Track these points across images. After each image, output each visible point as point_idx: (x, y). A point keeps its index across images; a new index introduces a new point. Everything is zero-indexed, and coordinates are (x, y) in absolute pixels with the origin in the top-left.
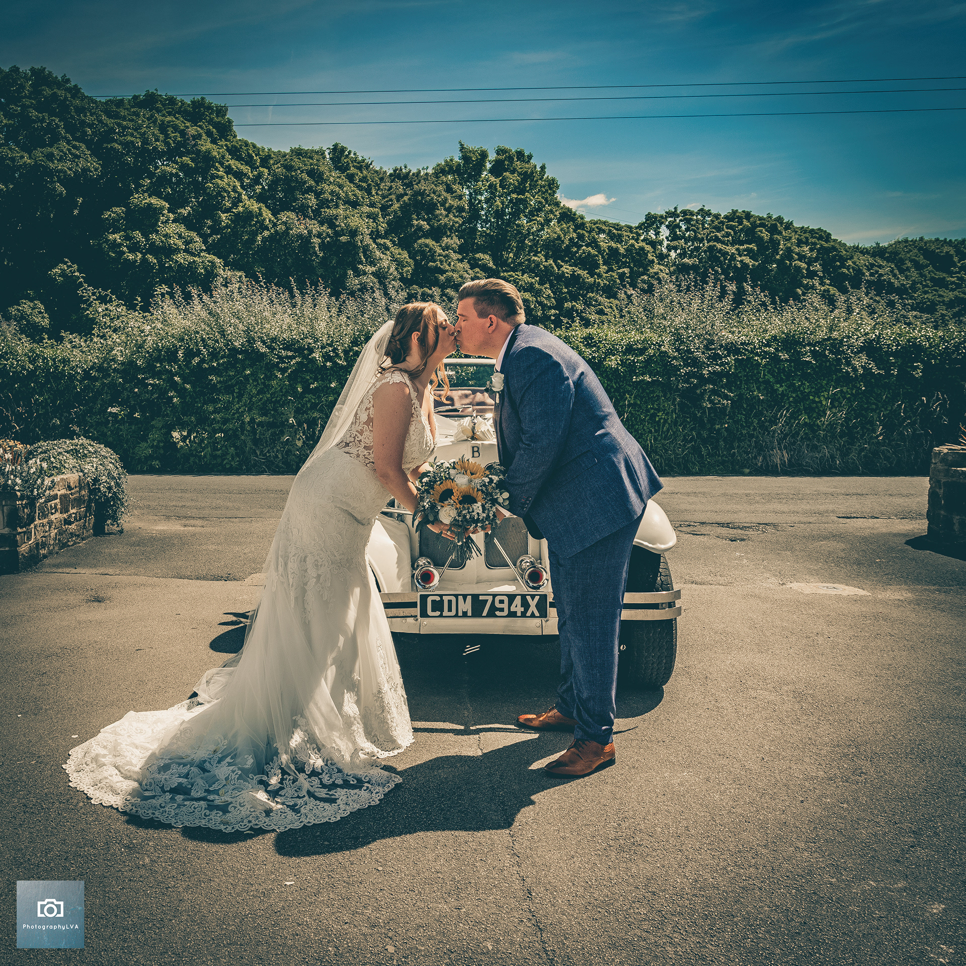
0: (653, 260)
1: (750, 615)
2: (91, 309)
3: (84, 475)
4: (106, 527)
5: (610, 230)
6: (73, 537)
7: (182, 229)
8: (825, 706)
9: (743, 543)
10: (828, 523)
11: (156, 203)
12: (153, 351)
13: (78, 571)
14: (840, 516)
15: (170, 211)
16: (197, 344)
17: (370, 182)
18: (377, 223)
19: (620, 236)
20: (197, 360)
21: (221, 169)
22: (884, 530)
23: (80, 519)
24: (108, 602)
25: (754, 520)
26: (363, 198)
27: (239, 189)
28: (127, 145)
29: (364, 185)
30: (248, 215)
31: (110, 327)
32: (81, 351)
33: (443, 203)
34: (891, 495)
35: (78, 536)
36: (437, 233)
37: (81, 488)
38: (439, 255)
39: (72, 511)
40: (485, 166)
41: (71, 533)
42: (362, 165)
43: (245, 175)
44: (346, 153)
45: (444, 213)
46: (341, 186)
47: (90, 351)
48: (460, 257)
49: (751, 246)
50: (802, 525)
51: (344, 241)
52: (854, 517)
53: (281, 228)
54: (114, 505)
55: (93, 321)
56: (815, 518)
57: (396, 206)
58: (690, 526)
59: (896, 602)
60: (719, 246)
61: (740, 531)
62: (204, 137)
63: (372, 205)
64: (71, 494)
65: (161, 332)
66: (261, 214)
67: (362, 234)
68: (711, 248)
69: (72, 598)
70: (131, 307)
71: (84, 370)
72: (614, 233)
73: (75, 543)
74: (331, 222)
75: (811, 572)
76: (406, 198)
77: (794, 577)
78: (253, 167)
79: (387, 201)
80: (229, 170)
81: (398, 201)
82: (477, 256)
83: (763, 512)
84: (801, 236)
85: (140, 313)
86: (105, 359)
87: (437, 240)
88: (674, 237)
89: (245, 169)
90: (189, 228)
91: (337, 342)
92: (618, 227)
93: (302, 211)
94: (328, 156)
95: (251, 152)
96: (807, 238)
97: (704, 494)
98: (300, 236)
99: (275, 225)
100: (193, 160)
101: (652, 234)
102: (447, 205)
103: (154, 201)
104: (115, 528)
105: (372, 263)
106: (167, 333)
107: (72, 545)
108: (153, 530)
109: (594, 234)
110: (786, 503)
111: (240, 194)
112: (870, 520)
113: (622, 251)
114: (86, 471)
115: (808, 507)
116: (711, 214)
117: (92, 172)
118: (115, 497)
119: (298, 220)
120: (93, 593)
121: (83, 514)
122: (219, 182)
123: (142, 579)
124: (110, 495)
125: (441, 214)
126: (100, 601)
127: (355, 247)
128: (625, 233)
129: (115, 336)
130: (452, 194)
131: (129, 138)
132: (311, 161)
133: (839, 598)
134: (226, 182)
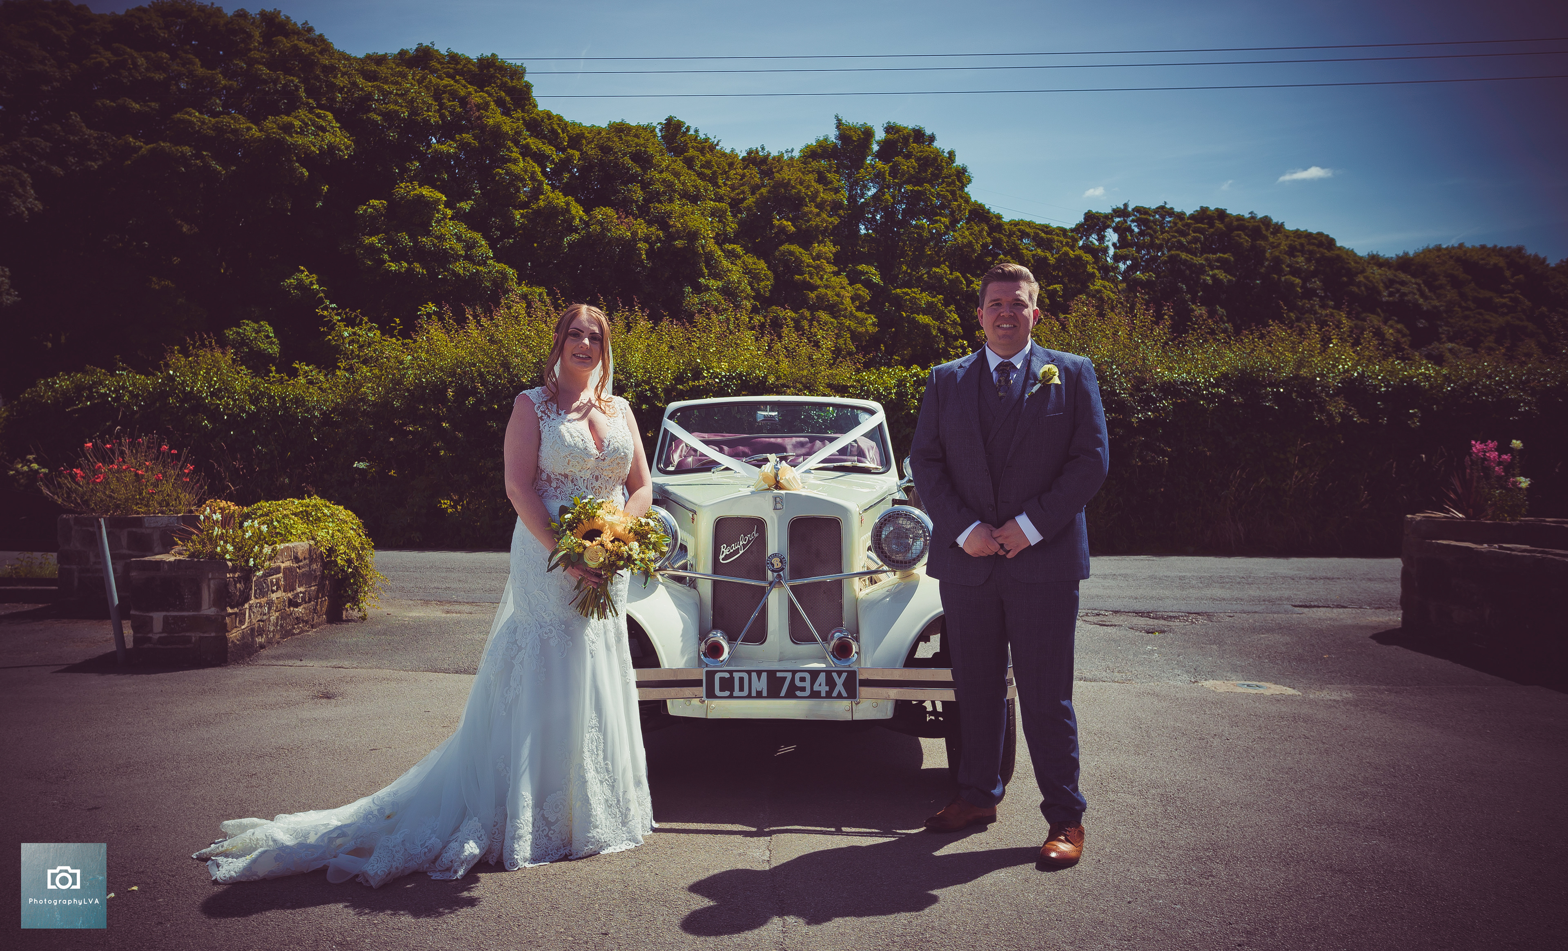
0: (1094, 273)
1: (1138, 714)
2: (333, 333)
3: (316, 544)
4: (344, 613)
5: (1037, 234)
6: (299, 623)
7: (462, 228)
8: (1195, 810)
9: (1162, 635)
10: (1279, 613)
11: (429, 194)
12: (415, 389)
13: (303, 663)
14: (1297, 604)
15: (447, 205)
16: (472, 380)
17: (715, 168)
18: (724, 223)
19: (1051, 241)
20: (471, 400)
21: (515, 149)
22: (1349, 622)
23: (310, 601)
24: (340, 698)
25: (1183, 609)
26: (706, 191)
27: (540, 176)
28: (389, 116)
29: (708, 172)
30: (552, 212)
31: (358, 356)
32: (319, 388)
33: (813, 198)
34: (1370, 579)
35: (307, 622)
36: (806, 238)
37: (312, 560)
38: (808, 266)
39: (299, 590)
40: (871, 149)
41: (297, 618)
42: (707, 147)
43: (548, 157)
44: (684, 129)
45: (816, 210)
46: (677, 175)
47: (331, 389)
48: (836, 269)
49: (1226, 256)
50: (1244, 615)
51: (679, 246)
52: (1315, 606)
53: (595, 228)
54: (355, 583)
55: (337, 350)
56: (1263, 607)
57: (751, 200)
58: (1099, 615)
59: (1329, 702)
60: (1183, 256)
61: (1162, 622)
62: (492, 105)
63: (719, 199)
64: (299, 568)
65: (426, 364)
66: (568, 211)
67: (704, 238)
68: (1171, 257)
69: (294, 694)
70: (386, 330)
71: (323, 413)
72: (1042, 238)
73: (302, 631)
74: (662, 222)
75: (1234, 669)
76: (764, 190)
77: (1212, 675)
78: (560, 149)
79: (738, 194)
80: (526, 152)
81: (753, 193)
82: (860, 268)
83: (1196, 599)
84: (1294, 241)
85: (398, 340)
86: (351, 400)
87: (806, 246)
88: (1122, 243)
89: (548, 149)
90: (472, 227)
91: (656, 378)
92: (1046, 229)
93: (623, 206)
94: (659, 134)
95: (556, 127)
96: (1302, 245)
97: (1125, 576)
98: (620, 240)
99: (587, 224)
100: (475, 137)
101: (1094, 239)
102: (819, 200)
103: (426, 191)
104: (355, 614)
105: (716, 276)
106: (433, 366)
107: (299, 634)
108: (406, 617)
109: (1014, 238)
110: (1229, 588)
111: (541, 183)
112: (1335, 610)
113: (1052, 261)
114: (318, 539)
115: (1257, 593)
116: (1173, 213)
117: (342, 151)
118: (357, 572)
119: (617, 219)
120: (322, 688)
121: (313, 594)
122: (513, 167)
123: (387, 672)
124: (350, 570)
125: (811, 212)
126: (329, 698)
127: (696, 254)
128: (1056, 238)
129: (365, 369)
130: (826, 185)
131: (391, 107)
132: (636, 140)
133: (1259, 697)
134: (521, 166)
